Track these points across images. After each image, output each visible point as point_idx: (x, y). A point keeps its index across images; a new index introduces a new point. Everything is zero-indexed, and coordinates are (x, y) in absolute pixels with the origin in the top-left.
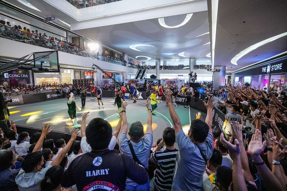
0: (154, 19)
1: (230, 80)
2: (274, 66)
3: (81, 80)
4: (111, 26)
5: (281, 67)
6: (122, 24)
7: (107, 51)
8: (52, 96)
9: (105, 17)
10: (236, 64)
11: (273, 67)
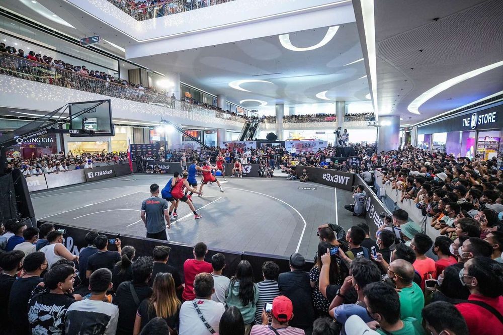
0: (271, 37)
1: (409, 139)
2: (483, 116)
3: (144, 146)
4: (196, 49)
5: (494, 119)
6: (215, 46)
7: (188, 93)
8: (96, 174)
9: (186, 35)
10: (418, 113)
11: (481, 119)
